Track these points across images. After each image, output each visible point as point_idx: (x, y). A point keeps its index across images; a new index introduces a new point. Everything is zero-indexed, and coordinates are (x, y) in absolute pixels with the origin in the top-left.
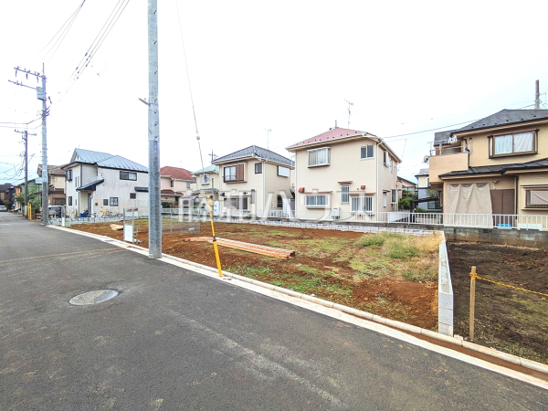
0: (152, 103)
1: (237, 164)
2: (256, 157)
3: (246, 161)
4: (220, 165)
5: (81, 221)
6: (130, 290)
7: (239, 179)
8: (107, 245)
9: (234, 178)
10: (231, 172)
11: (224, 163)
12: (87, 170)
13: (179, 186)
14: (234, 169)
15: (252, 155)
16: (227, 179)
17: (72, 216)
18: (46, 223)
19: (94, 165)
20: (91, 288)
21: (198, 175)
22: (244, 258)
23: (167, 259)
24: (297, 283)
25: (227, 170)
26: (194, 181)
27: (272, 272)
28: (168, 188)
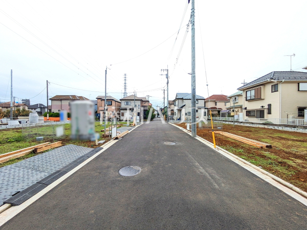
0: (193, 74)
1: (256, 88)
2: (272, 80)
3: (263, 85)
4: (244, 90)
5: (178, 121)
6: (179, 144)
7: (258, 98)
8: (181, 130)
9: (253, 98)
10: (251, 94)
11: (246, 88)
12: (180, 101)
13: (220, 105)
14: (253, 92)
15: (268, 80)
16: (249, 98)
17: (176, 120)
18: (168, 122)
19: (182, 99)
20: (170, 141)
21: (230, 97)
22: (232, 143)
23: (199, 138)
24: (255, 160)
25: (249, 93)
26: (228, 101)
27: (244, 152)
28: (214, 106)
